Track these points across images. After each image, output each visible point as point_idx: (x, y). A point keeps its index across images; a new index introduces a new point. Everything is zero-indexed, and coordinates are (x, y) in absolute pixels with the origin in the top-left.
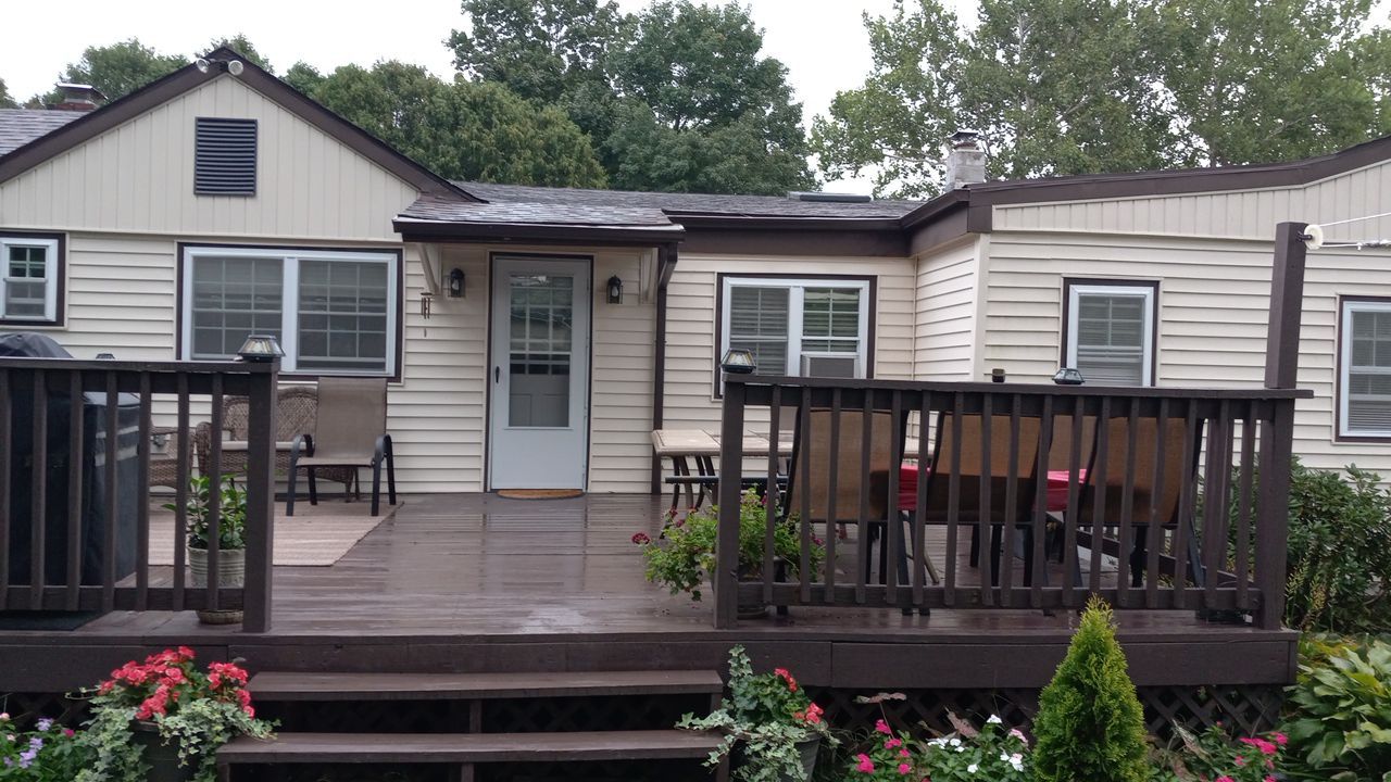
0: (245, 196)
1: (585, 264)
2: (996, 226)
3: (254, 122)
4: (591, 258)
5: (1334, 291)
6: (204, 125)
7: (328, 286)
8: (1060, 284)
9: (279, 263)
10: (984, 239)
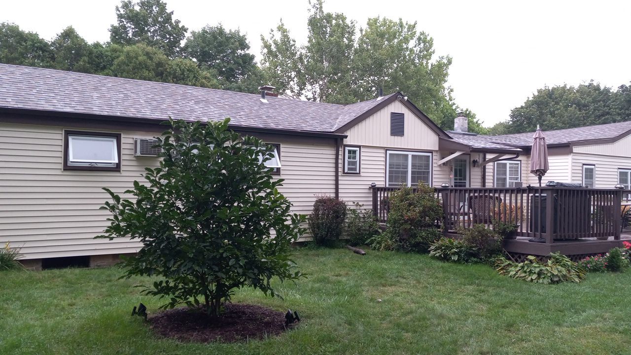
0: (401, 136)
1: (469, 156)
2: (574, 152)
3: (403, 114)
4: (470, 154)
5: (617, 167)
6: (393, 114)
7: (417, 162)
8: (581, 165)
9: (407, 155)
10: (572, 154)
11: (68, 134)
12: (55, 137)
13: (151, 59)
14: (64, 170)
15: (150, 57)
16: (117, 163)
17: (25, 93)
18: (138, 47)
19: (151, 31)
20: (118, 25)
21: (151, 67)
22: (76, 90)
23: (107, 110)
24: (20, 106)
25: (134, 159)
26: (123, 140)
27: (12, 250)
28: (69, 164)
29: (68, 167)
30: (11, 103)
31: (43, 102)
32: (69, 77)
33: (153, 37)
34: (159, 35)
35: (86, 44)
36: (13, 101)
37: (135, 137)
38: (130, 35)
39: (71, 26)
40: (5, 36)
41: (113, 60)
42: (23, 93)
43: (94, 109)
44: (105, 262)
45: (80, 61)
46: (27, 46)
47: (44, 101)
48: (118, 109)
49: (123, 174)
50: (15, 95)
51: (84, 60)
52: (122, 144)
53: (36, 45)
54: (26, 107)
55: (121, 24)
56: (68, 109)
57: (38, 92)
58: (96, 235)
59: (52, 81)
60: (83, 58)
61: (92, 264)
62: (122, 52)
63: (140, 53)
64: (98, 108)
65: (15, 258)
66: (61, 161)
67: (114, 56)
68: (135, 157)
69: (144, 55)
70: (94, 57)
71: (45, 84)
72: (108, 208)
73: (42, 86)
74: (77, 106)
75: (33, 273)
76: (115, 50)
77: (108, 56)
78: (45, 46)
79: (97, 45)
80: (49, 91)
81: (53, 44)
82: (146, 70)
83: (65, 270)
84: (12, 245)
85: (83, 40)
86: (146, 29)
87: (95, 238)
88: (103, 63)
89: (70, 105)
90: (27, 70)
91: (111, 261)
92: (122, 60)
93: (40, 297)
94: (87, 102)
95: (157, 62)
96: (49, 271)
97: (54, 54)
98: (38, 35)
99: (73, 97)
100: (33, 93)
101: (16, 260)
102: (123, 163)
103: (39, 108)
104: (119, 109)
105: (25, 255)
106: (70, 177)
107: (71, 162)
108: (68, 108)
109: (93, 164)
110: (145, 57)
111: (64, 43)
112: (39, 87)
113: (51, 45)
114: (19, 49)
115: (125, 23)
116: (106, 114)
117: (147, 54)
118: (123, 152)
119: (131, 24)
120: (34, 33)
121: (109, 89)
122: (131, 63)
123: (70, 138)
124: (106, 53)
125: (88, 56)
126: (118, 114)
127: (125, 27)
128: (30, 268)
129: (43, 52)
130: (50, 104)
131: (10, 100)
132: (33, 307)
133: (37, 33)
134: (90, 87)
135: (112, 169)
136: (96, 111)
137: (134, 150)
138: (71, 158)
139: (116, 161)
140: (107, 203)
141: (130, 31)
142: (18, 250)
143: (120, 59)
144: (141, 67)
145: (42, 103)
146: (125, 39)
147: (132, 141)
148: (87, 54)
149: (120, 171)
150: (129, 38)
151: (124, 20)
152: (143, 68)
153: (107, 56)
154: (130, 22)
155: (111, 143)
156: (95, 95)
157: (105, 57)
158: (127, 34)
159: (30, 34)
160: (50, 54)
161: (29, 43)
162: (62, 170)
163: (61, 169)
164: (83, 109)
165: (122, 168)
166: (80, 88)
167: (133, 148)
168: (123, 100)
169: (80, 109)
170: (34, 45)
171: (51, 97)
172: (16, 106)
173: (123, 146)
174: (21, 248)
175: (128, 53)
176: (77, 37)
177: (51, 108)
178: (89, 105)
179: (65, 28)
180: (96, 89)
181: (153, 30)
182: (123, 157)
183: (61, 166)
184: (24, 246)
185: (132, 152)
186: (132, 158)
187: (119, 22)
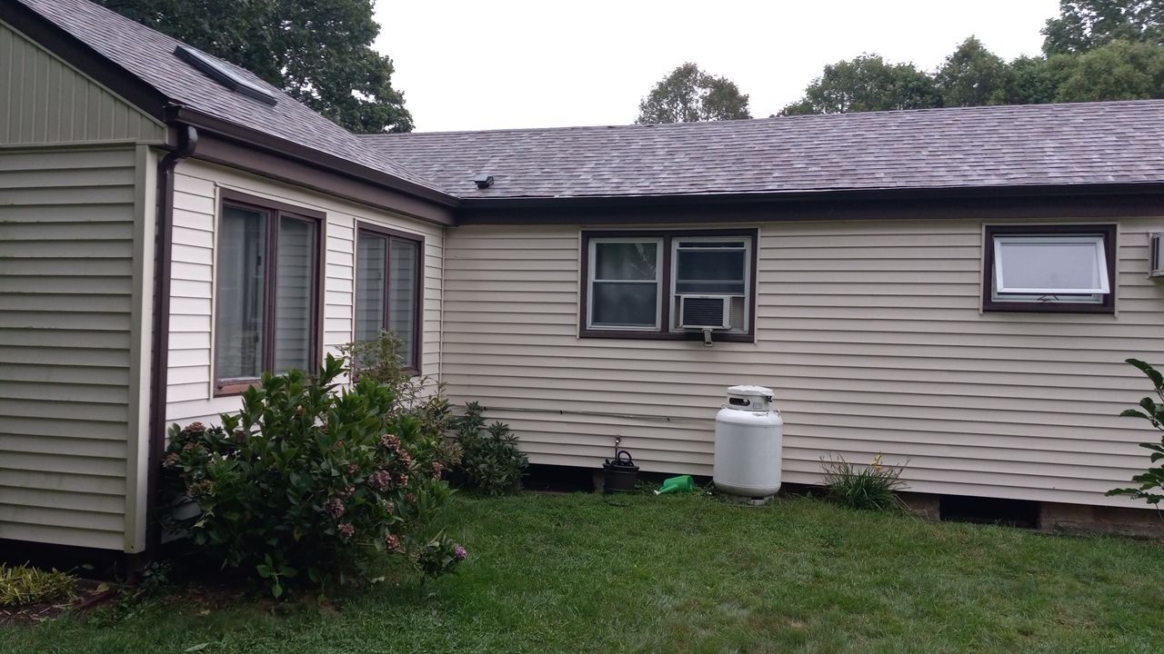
11: (992, 233)
12: (965, 241)
13: (1142, 68)
14: (984, 311)
15: (1140, 64)
16: (1105, 295)
17: (908, 158)
18: (1111, 49)
19: (1136, 12)
20: (1060, 18)
21: (1144, 85)
22: (1006, 141)
23: (1081, 174)
24: (901, 183)
25: (1150, 283)
26: (1120, 240)
27: (885, 470)
28: (995, 298)
29: (993, 306)
30: (884, 180)
31: (942, 172)
32: (989, 116)
33: (1139, 25)
34: (1153, 18)
35: (1000, 65)
36: (888, 175)
37: (1152, 230)
38: (1088, 32)
39: (973, 36)
40: (861, 79)
41: (1055, 87)
42: (904, 159)
43: (1050, 175)
44: (1076, 522)
45: (988, 99)
46: (895, 91)
47: (943, 169)
48: (1106, 169)
49: (1122, 319)
50: (890, 164)
51: (996, 97)
52: (1118, 250)
53: (910, 85)
54: (912, 184)
55: (1067, 14)
56: (994, 181)
57: (932, 153)
58: (1113, 487)
59: (955, 130)
60: (995, 93)
61: (1046, 521)
62: (1075, 65)
63: (1118, 60)
64: (1057, 169)
65: (891, 488)
66: (979, 291)
67: (1057, 76)
68: (1152, 278)
69: (1126, 62)
70: (1017, 88)
71: (943, 137)
72: (1148, 414)
73: (938, 141)
74: (1011, 171)
75: (928, 527)
76: (1059, 66)
77: (1045, 79)
78: (925, 84)
79: (1021, 63)
80: (952, 149)
81: (940, 77)
82: (1132, 93)
83: (990, 529)
84: (886, 461)
85: (995, 58)
86: (1123, 11)
87: (1111, 493)
88: (1035, 96)
89: (997, 172)
90: (908, 117)
91: (1090, 520)
92: (1077, 82)
93: (951, 591)
94: (1033, 162)
95: (1157, 73)
96: (958, 525)
97: (940, 97)
98: (913, 67)
99: (1001, 155)
100: (922, 158)
101: (894, 492)
102: (1119, 294)
103: (936, 184)
104: (1110, 169)
105: (909, 484)
106: (997, 326)
107: (1000, 294)
108: (993, 177)
109: (1047, 297)
110: (1129, 67)
111: (960, 72)
112: (932, 145)
113: (937, 81)
114: (884, 98)
115: (1077, 10)
116: (1079, 181)
117: (1134, 59)
118: (1119, 268)
119: (1088, 9)
120: (907, 64)
121: (1079, 129)
122: (1095, 84)
123: (997, 243)
124: (1042, 75)
125: (1005, 87)
126: (1111, 179)
127: (1076, 19)
128: (918, 511)
129: (922, 96)
130: (955, 173)
131: (882, 175)
132: (939, 617)
133: (913, 64)
134: (1036, 130)
135: (1092, 310)
136: (1055, 177)
137: (1150, 262)
138: (1000, 286)
139: (1106, 289)
140: (1147, 403)
141: (1088, 24)
142: (897, 471)
143: (1072, 80)
144: (1119, 90)
145: (941, 174)
146: (1075, 42)
147: (1144, 241)
148: (1004, 84)
149: (1113, 313)
150: (1086, 37)
151: (1073, 5)
152: (1123, 90)
153: (1042, 80)
154: (1088, 5)
155: (1091, 248)
156: (1049, 144)
157: (1038, 84)
158: (1080, 30)
159: (900, 68)
160: (934, 96)
161: (899, 84)
162: (981, 312)
163: (978, 309)
164: (1026, 175)
165: (1119, 306)
166: (1013, 135)
167: (1148, 256)
168: (1118, 148)
169: (1019, 177)
170: (907, 85)
171: (958, 161)
172: (894, 185)
173: (1120, 254)
174: (902, 469)
175: (1089, 64)
176: (983, 54)
177: (959, 182)
178: (1039, 168)
179: (961, 43)
180: (1049, 132)
181: (1139, 9)
182: (1120, 280)
183: (979, 304)
184: (908, 465)
185: (1146, 268)
186: (1144, 281)
187: (1063, 12)
